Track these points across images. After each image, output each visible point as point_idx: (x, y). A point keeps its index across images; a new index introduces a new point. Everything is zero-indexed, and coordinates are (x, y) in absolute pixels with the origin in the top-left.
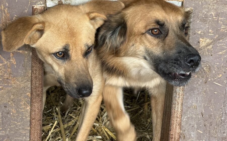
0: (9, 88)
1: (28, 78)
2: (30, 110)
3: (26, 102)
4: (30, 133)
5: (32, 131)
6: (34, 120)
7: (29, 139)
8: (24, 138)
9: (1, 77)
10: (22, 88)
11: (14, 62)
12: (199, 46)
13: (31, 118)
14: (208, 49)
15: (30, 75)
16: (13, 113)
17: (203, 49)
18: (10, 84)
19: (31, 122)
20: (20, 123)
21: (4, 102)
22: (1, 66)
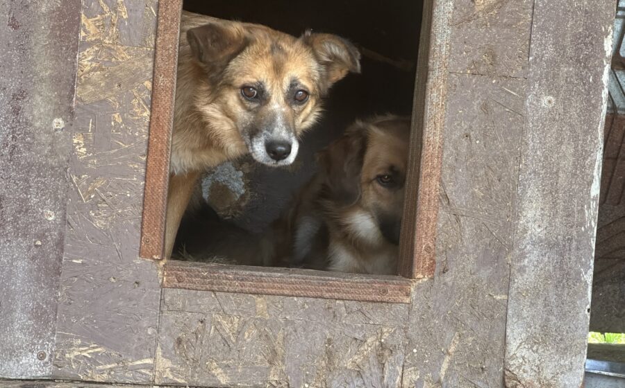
0: (112, 69)
1: (149, 49)
2: (148, 117)
3: (143, 100)
4: (146, 169)
5: (151, 163)
6: (155, 140)
7: (144, 182)
8: (135, 179)
9: (99, 42)
10: (137, 69)
11: (123, 13)
12: (473, 9)
13: (149, 135)
14: (491, 17)
15: (153, 43)
16: (115, 122)
17: (481, 15)
18: (113, 60)
19: (149, 143)
20: (127, 146)
21: (99, 97)
22: (98, 21)
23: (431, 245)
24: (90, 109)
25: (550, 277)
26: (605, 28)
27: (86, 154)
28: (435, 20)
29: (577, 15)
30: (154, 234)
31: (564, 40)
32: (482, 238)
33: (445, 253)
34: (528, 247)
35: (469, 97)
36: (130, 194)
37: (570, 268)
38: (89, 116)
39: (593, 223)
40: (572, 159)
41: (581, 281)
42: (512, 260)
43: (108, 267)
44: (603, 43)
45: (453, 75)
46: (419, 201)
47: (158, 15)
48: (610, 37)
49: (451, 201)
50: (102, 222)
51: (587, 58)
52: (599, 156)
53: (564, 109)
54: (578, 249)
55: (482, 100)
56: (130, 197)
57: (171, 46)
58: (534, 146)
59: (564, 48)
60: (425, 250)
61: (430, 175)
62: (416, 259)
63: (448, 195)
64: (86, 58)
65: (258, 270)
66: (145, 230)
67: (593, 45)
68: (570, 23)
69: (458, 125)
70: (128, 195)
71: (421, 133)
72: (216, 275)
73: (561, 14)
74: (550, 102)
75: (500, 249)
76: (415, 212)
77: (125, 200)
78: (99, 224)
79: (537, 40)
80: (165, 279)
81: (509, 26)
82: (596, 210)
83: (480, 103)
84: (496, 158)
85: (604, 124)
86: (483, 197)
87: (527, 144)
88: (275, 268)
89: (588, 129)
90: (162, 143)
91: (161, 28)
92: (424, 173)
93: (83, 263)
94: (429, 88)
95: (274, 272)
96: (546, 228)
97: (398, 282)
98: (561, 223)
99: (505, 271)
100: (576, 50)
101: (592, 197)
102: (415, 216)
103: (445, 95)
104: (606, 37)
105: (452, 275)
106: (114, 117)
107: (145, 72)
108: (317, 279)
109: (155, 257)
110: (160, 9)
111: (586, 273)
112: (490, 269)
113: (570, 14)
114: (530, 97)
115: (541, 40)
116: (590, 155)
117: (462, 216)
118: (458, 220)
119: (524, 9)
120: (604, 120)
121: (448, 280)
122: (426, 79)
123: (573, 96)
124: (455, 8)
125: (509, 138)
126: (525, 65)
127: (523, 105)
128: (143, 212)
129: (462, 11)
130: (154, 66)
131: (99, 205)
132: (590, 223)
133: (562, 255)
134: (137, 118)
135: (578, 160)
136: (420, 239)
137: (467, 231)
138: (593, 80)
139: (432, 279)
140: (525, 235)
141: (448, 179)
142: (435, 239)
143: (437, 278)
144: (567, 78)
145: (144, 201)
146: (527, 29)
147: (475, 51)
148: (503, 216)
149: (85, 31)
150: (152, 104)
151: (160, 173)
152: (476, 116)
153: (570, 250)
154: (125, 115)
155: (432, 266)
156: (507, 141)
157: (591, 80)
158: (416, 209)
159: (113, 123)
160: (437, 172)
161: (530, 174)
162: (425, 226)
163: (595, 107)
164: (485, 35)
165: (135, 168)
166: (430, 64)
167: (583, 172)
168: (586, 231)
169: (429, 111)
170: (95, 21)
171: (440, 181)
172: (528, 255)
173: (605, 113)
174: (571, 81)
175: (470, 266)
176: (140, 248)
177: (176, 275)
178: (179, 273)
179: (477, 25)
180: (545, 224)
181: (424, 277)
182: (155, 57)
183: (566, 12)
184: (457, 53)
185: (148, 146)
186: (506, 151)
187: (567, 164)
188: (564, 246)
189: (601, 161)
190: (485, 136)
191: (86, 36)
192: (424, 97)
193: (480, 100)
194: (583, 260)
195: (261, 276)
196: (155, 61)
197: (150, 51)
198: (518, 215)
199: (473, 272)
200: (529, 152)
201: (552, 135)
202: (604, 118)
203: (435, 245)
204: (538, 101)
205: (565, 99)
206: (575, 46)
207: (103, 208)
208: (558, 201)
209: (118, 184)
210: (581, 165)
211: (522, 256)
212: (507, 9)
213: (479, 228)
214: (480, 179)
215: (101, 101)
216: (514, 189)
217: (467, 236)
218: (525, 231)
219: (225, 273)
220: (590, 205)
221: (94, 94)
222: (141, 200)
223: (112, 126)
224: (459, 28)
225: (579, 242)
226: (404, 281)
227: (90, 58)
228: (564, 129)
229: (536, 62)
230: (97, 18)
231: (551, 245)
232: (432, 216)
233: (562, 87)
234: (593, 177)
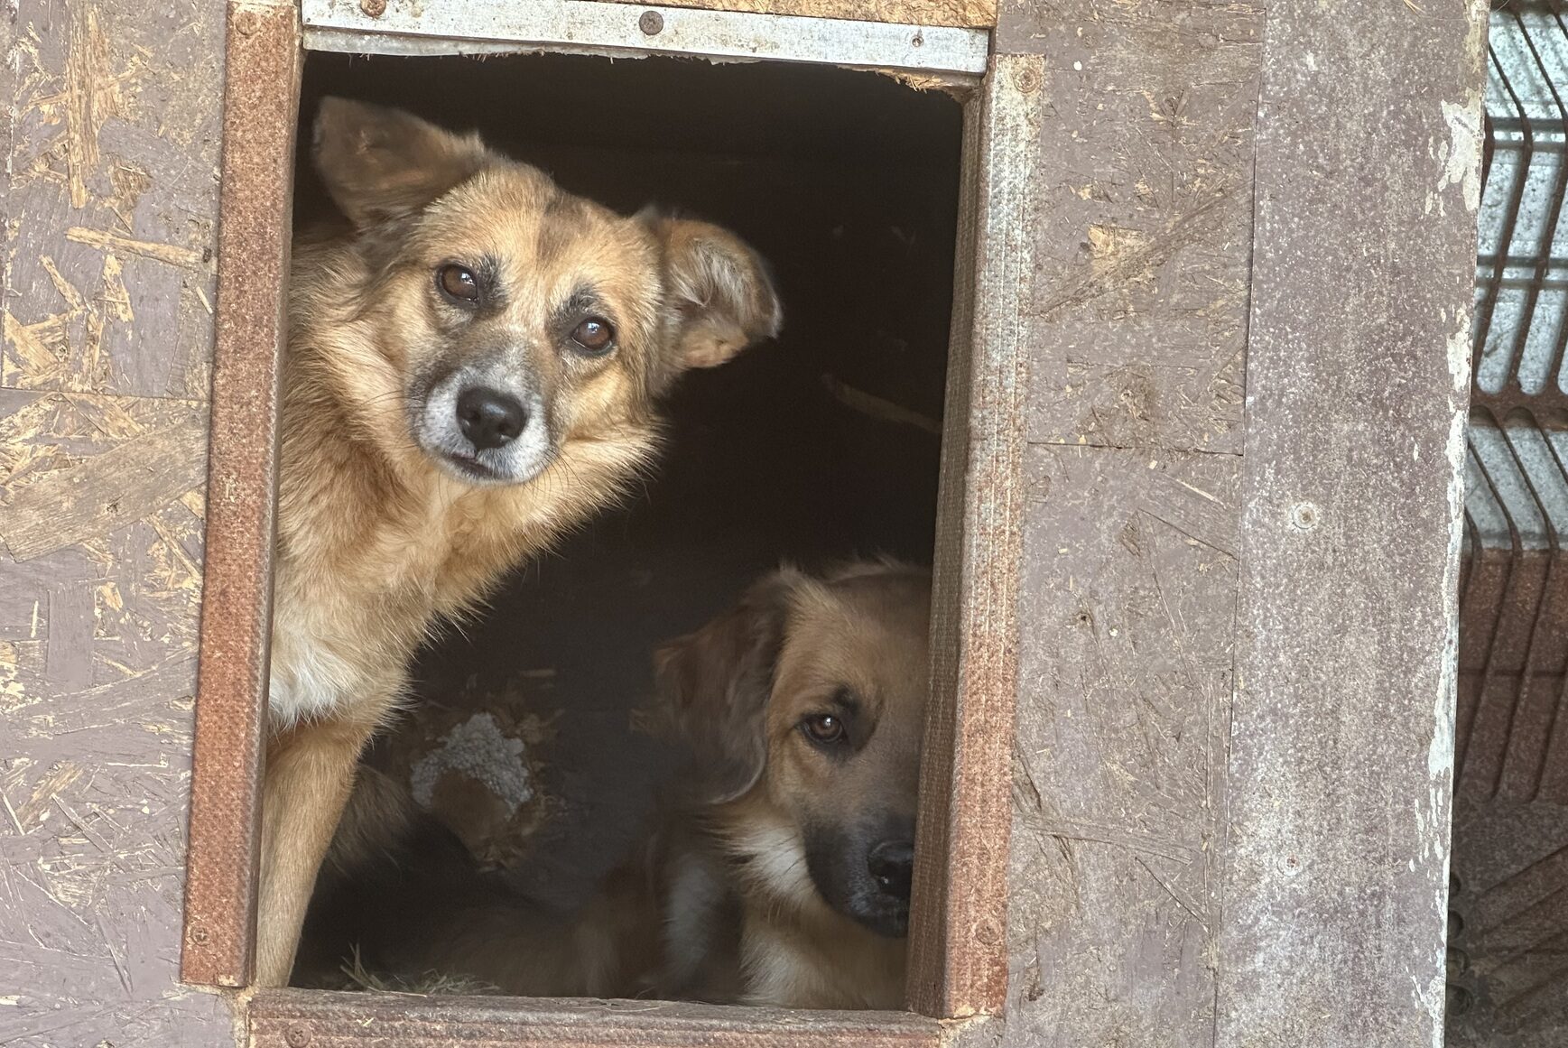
0: (91, 461)
1: (194, 404)
2: (198, 593)
4: (194, 736)
5: (207, 719)
6: (218, 654)
7: (189, 773)
8: (164, 765)
9: (54, 389)
10: (162, 460)
11: (121, 308)
12: (1086, 268)
13: (201, 640)
14: (1136, 290)
15: (207, 388)
16: (104, 607)
17: (1108, 285)
18: (96, 435)
19: (200, 663)
20: (139, 675)
21: (58, 541)
22: (52, 330)
23: (993, 923)
24: (32, 575)
25: (1328, 1001)
26: (1448, 313)
27: (23, 701)
28: (983, 301)
29: (1370, 280)
30: (221, 915)
31: (1336, 346)
32: (1135, 899)
33: (1032, 943)
34: (1264, 920)
35: (1084, 510)
36: (149, 806)
37: (1382, 976)
38: (31, 595)
39: (1438, 849)
40: (1374, 673)
41: (1413, 1012)
42: (1220, 957)
43: (93, 1013)
44: (1445, 353)
45: (1040, 451)
46: (956, 803)
47: (216, 313)
48: (1462, 335)
49: (1045, 799)
50: (73, 888)
51: (1403, 394)
52: (1447, 663)
53: (1348, 537)
54: (1400, 921)
55: (1123, 515)
56: (149, 816)
57: (254, 393)
58: (1268, 639)
59: (1339, 368)
60: (979, 937)
61: (984, 730)
62: (952, 965)
63: (1036, 783)
64: (18, 433)
65: (516, 1007)
66: (195, 906)
67: (1415, 357)
68: (1353, 301)
69: (1058, 588)
70: (146, 810)
71: (956, 615)
72: (397, 1024)
73: (1326, 278)
74: (1307, 517)
75: (1186, 929)
76: (947, 833)
77: (135, 824)
78: (64, 893)
79: (1266, 348)
80: (253, 1039)
81: (1186, 312)
82: (1444, 813)
83: (1115, 525)
84: (1166, 676)
85: (1456, 574)
86: (1134, 786)
87: (1249, 634)
88: (565, 1001)
89: (1415, 591)
90: (239, 660)
91: (226, 344)
92: (966, 725)
93: (20, 1006)
94: (973, 487)
95: (561, 1009)
96: (1310, 867)
97: (904, 1028)
98: (1352, 850)
99: (1203, 987)
100: (1372, 373)
101: (1433, 778)
102: (946, 844)
103: (1018, 506)
104: (1452, 337)
105: (1055, 1006)
106: (99, 594)
107: (184, 467)
108: (679, 1027)
109: (224, 981)
110: (223, 294)
111: (1425, 988)
112: (1159, 984)
113: (1351, 276)
114: (1251, 505)
115: (1276, 349)
116: (1421, 662)
117: (1079, 839)
118: (1066, 852)
119: (1225, 266)
120: (1456, 564)
121: (1043, 1018)
122: (965, 465)
123: (1369, 501)
124: (1039, 267)
125: (1200, 620)
126: (1234, 417)
127: (1235, 526)
128: (188, 857)
129: (1057, 275)
130: (210, 451)
131: (64, 841)
132: (1431, 849)
133: (1357, 940)
134: (165, 595)
135: (1390, 675)
136: (963, 906)
137: (1094, 880)
138: (1420, 454)
139: (1001, 1016)
140: (1253, 888)
141: (1034, 736)
142: (1005, 906)
143: (1013, 1014)
144: (1351, 450)
145: (189, 824)
146: (1237, 321)
147: (1096, 382)
148: (1191, 837)
149: (13, 359)
150: (208, 555)
151: (233, 746)
152: (1108, 561)
153: (1379, 925)
154: (133, 587)
155: (998, 983)
156: (1194, 628)
157: (1416, 455)
158: (947, 825)
159: (97, 611)
160: (1003, 721)
161: (1262, 718)
162: (975, 872)
163: (1430, 528)
164: (1122, 340)
165: (165, 735)
166: (974, 422)
167: (1406, 708)
168: (1421, 871)
169: (975, 553)
170: (41, 331)
171: (1013, 744)
172: (1263, 944)
173: (1459, 544)
174: (1361, 459)
175: (1105, 979)
176: (182, 956)
177: (285, 1029)
178: (292, 1022)
179: (1100, 314)
180: (1308, 854)
181: (977, 1013)
182: (211, 425)
183: (1340, 272)
184: (1050, 389)
185: (199, 672)
186: (1193, 657)
187: (1362, 686)
188: (1362, 914)
189: (1454, 676)
190: (1133, 615)
191: (17, 374)
192: (963, 513)
193: (1116, 517)
194: (1416, 951)
195: (524, 1023)
196: (211, 435)
197: (197, 409)
198: (1233, 833)
199: (1112, 995)
200: (1257, 657)
201: (1316, 609)
202: (1457, 557)
203: (1004, 924)
204: (1274, 515)
205: (1347, 509)
206: (1369, 364)
207: (74, 849)
208: (1342, 791)
209: (116, 779)
210: (1399, 690)
211: (1249, 945)
212: (1180, 266)
213: (1125, 872)
214: (1124, 735)
215: (63, 552)
216: (1219, 761)
217: (1093, 896)
218: (1254, 876)
219: (423, 1019)
220: (1427, 800)
221: (43, 532)
222: (182, 821)
223: (95, 621)
224: (1050, 320)
225: (1402, 901)
226: (922, 1024)
227: (30, 434)
228: (1348, 591)
229: (1264, 410)
230: (47, 324)
231: (1328, 914)
232: (994, 844)
233: (1338, 477)
234: (1433, 721)
